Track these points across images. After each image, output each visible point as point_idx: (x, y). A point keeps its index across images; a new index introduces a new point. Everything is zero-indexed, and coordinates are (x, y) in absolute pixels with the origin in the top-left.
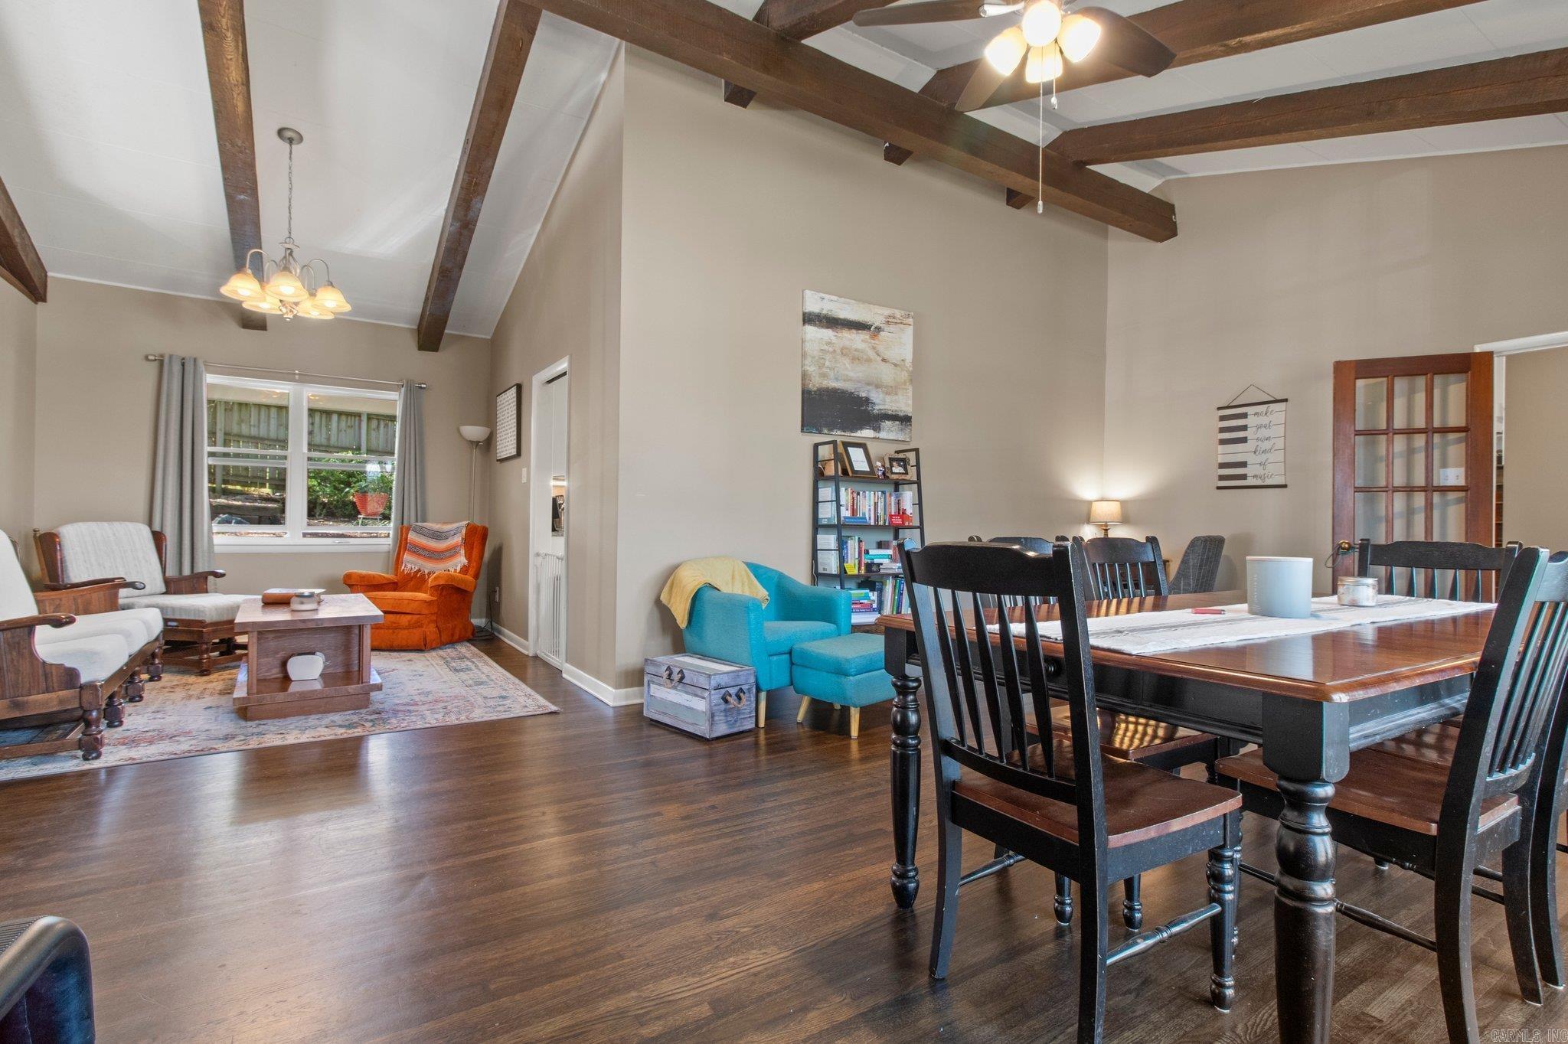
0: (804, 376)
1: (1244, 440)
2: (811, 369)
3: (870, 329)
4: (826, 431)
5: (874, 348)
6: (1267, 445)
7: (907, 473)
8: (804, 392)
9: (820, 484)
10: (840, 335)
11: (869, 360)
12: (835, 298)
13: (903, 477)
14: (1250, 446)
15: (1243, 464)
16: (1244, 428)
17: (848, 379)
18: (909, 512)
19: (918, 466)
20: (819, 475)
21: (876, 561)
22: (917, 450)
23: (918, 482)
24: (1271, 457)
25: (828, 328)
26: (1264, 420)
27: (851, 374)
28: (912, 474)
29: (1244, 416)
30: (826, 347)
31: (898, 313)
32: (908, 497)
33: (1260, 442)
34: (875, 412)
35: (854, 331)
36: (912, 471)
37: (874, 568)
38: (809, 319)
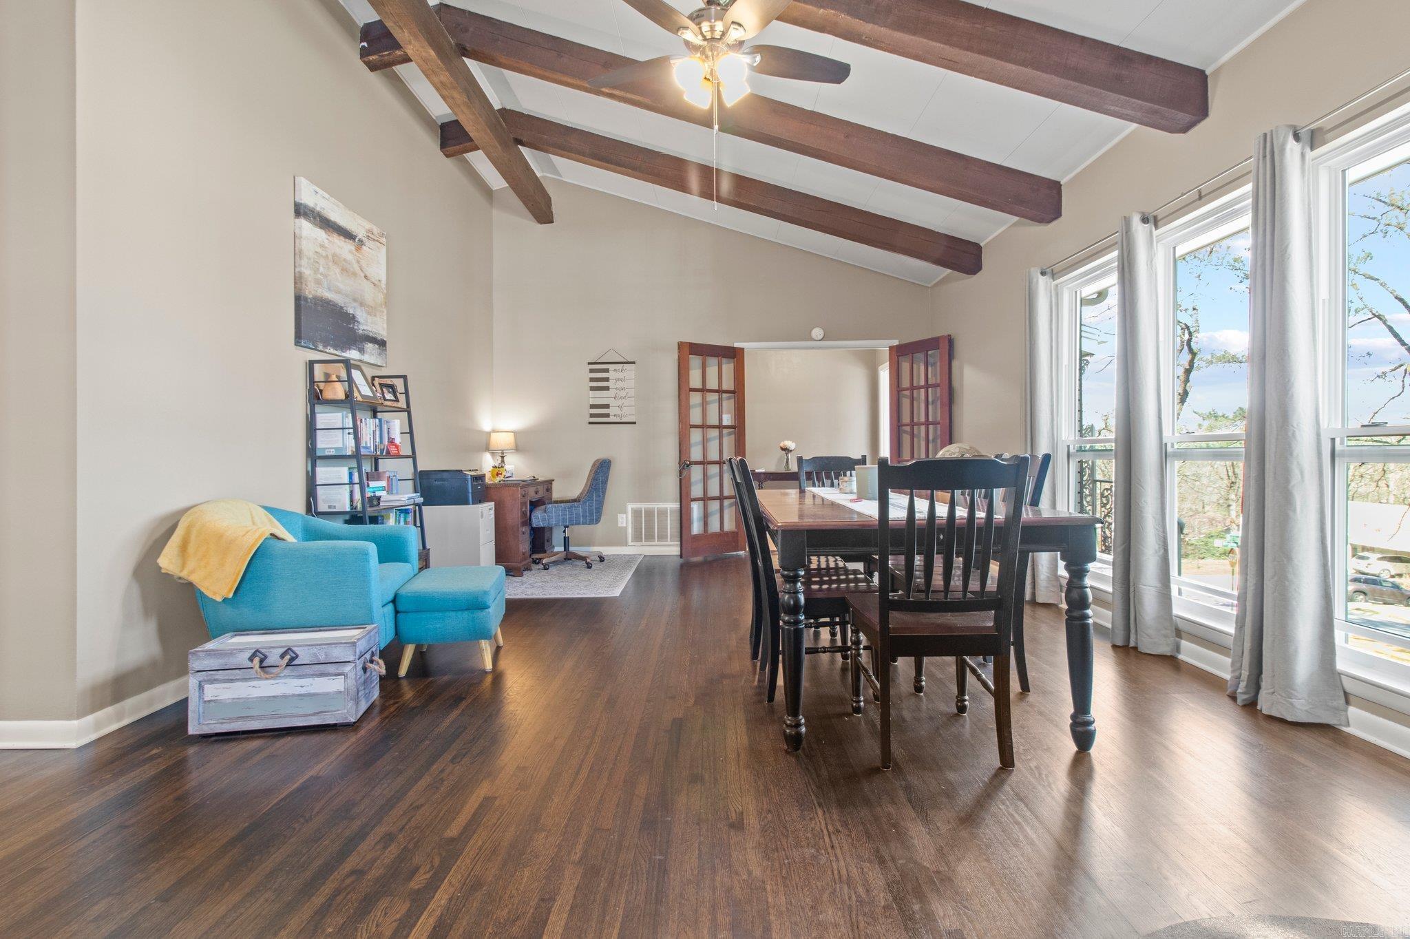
0: (298, 279)
1: (607, 388)
2: (307, 272)
3: (354, 239)
4: (321, 348)
5: (358, 262)
6: (622, 393)
7: (397, 400)
8: (298, 298)
9: (318, 408)
10: (331, 239)
11: (354, 274)
12: (327, 196)
13: (395, 404)
14: (611, 393)
15: (607, 406)
16: (607, 380)
17: (338, 292)
18: (398, 441)
19: (407, 393)
20: (315, 397)
21: (378, 494)
22: (405, 377)
23: (408, 410)
24: (626, 402)
25: (321, 228)
26: (620, 375)
27: (341, 286)
28: (402, 404)
29: (607, 371)
30: (319, 250)
31: (376, 230)
32: (396, 425)
33: (618, 391)
34: (360, 332)
35: (342, 238)
36: (402, 398)
37: (375, 502)
38: (300, 211)
